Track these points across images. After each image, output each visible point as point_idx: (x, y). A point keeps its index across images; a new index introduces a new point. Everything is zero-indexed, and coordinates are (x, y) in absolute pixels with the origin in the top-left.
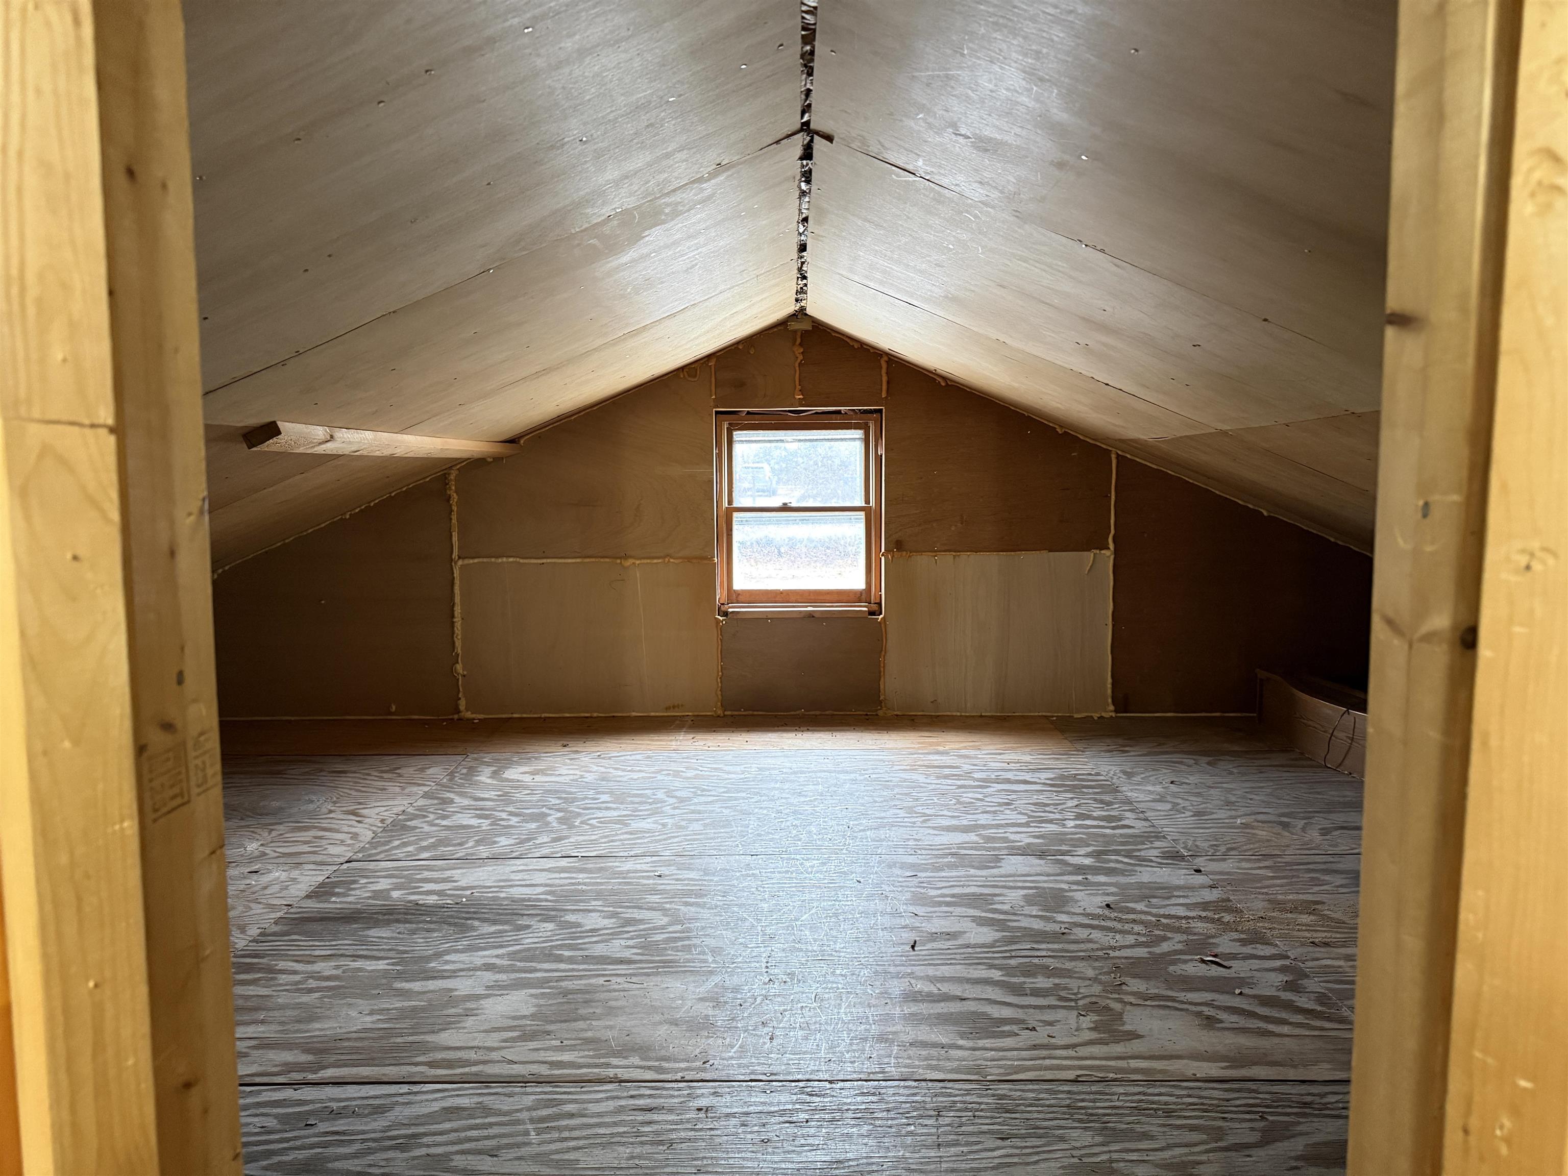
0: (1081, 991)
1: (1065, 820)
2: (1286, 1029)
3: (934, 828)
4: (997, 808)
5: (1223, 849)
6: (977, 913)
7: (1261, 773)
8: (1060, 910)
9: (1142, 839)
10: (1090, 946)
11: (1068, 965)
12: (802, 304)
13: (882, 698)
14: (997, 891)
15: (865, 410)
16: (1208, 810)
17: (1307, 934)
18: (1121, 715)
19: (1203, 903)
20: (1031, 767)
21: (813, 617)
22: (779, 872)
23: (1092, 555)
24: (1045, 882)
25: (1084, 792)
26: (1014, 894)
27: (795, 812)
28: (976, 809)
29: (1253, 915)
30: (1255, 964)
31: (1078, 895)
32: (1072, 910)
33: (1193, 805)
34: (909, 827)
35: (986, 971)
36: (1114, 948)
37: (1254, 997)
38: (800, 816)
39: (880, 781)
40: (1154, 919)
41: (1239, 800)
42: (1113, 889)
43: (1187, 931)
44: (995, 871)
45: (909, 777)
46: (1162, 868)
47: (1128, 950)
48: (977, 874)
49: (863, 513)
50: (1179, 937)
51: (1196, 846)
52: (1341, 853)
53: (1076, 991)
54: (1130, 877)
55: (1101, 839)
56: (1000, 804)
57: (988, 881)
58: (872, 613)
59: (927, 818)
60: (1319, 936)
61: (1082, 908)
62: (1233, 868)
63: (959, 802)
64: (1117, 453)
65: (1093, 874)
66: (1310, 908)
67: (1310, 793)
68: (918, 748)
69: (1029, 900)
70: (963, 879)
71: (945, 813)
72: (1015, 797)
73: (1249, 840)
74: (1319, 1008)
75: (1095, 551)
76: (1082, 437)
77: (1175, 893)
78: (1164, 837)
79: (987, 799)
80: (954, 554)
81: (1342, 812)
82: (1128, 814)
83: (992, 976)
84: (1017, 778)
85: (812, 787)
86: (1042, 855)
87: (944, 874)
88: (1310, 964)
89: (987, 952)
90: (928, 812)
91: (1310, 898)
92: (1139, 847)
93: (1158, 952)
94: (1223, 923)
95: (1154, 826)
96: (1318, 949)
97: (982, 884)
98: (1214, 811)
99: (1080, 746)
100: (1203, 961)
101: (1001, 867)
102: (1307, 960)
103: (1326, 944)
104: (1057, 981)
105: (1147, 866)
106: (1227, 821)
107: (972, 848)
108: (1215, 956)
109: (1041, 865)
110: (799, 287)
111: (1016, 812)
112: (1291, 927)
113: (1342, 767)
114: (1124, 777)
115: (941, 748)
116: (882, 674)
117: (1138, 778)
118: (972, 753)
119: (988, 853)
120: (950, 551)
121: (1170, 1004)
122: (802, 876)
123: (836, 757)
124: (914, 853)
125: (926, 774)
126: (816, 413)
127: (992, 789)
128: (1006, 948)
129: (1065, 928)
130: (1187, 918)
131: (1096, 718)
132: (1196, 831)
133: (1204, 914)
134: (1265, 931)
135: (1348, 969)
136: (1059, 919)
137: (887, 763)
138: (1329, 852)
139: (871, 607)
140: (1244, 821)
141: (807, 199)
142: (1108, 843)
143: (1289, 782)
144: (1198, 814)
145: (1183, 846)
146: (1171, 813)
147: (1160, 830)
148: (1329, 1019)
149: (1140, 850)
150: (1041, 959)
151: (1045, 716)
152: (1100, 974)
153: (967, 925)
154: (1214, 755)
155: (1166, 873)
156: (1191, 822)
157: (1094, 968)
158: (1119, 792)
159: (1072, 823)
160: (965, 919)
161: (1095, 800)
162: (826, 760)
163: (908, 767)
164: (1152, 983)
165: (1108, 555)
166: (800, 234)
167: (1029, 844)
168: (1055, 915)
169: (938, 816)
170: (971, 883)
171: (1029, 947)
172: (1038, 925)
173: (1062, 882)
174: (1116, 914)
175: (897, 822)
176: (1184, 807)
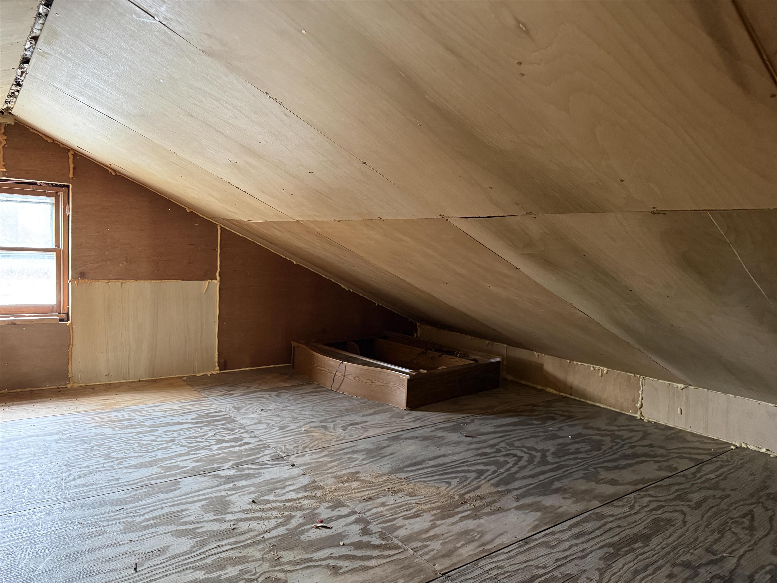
0: (257, 570)
1: (210, 445)
2: (373, 563)
3: (127, 468)
4: (166, 445)
5: (301, 448)
6: (173, 528)
7: (303, 398)
8: (226, 511)
9: (258, 450)
10: (252, 534)
11: (244, 553)
12: (10, 105)
13: (70, 376)
14: (183, 507)
15: (56, 185)
16: (286, 425)
17: (359, 495)
18: (223, 372)
19: (303, 487)
20: (180, 412)
21: (15, 324)
22: (10, 530)
23: (207, 283)
24: (211, 493)
25: (216, 425)
26: (194, 507)
27: (14, 474)
28: (153, 448)
29: (330, 488)
30: (342, 521)
31: (233, 498)
32: (233, 510)
33: (277, 423)
34: (109, 470)
35: (192, 574)
36: (265, 532)
37: (351, 544)
38: (19, 477)
39: (79, 438)
40: (281, 504)
41: (298, 416)
42: (252, 489)
43: (301, 508)
44: (177, 492)
45: (101, 431)
46: (274, 467)
47: (274, 531)
48: (166, 497)
49: (54, 254)
50: (299, 514)
51: (287, 449)
52: (356, 439)
53: (254, 572)
54: (259, 478)
55: (235, 455)
56: (168, 442)
57: (175, 501)
58: (62, 320)
59: (120, 460)
60: (366, 494)
61: (239, 507)
62: (310, 459)
63: (140, 445)
64: (221, 226)
65: (238, 481)
66: (354, 477)
67: (329, 406)
68: (102, 409)
69: (205, 509)
70: (158, 503)
71: (133, 454)
72: (176, 435)
73: (312, 440)
74: (383, 542)
75: (209, 280)
76: (201, 215)
77: (287, 483)
78: (269, 447)
79: (158, 439)
80: (121, 281)
81: (347, 415)
82: (245, 435)
83: (197, 577)
84: (173, 421)
85: (25, 451)
86: (203, 473)
87: (143, 503)
88: (368, 514)
89: (189, 558)
90: (120, 456)
91: (352, 470)
92: (258, 456)
93: (291, 527)
94: (318, 498)
95: (261, 440)
96: (368, 503)
97: (171, 504)
98: (289, 425)
99: (205, 394)
100: (317, 527)
101: (180, 488)
102: (365, 512)
103: (370, 499)
104: (240, 567)
105: (266, 468)
106: (297, 430)
107: (158, 478)
108: (322, 522)
109: (205, 481)
110: (11, 91)
111: (179, 446)
112: (350, 492)
113: (339, 390)
114: (236, 411)
115: (118, 407)
116: (70, 360)
117: (243, 410)
118: (140, 407)
119: (169, 479)
120: (119, 279)
121: (310, 564)
122: (31, 529)
123: (40, 424)
124: (117, 490)
125: (112, 428)
126: (17, 183)
127: (160, 432)
128: (200, 551)
129: (233, 525)
130: (298, 499)
131: (209, 375)
132: (284, 439)
133: (306, 494)
134: (339, 498)
135: (386, 512)
136: (227, 519)
137: (81, 423)
138: (350, 440)
139: (61, 316)
140: (305, 429)
141: (41, 21)
142: (239, 457)
143: (318, 401)
144: (282, 428)
145: (280, 450)
146: (267, 430)
147: (265, 442)
148: (390, 548)
149: (258, 458)
150: (225, 553)
151: (179, 377)
152: (264, 554)
153: (170, 539)
154: (277, 390)
155: (278, 471)
156: (279, 434)
157: (260, 551)
158: (235, 421)
159: (215, 447)
160: (167, 535)
161: (224, 429)
162: (33, 427)
163: (98, 424)
164: (295, 552)
165: (216, 283)
166: (26, 50)
167: (194, 467)
168: (224, 516)
169: (128, 458)
170: (164, 505)
171: (215, 546)
172: (216, 527)
173: (221, 491)
174: (260, 506)
175: (99, 468)
176: (273, 425)
